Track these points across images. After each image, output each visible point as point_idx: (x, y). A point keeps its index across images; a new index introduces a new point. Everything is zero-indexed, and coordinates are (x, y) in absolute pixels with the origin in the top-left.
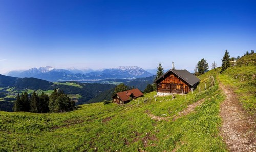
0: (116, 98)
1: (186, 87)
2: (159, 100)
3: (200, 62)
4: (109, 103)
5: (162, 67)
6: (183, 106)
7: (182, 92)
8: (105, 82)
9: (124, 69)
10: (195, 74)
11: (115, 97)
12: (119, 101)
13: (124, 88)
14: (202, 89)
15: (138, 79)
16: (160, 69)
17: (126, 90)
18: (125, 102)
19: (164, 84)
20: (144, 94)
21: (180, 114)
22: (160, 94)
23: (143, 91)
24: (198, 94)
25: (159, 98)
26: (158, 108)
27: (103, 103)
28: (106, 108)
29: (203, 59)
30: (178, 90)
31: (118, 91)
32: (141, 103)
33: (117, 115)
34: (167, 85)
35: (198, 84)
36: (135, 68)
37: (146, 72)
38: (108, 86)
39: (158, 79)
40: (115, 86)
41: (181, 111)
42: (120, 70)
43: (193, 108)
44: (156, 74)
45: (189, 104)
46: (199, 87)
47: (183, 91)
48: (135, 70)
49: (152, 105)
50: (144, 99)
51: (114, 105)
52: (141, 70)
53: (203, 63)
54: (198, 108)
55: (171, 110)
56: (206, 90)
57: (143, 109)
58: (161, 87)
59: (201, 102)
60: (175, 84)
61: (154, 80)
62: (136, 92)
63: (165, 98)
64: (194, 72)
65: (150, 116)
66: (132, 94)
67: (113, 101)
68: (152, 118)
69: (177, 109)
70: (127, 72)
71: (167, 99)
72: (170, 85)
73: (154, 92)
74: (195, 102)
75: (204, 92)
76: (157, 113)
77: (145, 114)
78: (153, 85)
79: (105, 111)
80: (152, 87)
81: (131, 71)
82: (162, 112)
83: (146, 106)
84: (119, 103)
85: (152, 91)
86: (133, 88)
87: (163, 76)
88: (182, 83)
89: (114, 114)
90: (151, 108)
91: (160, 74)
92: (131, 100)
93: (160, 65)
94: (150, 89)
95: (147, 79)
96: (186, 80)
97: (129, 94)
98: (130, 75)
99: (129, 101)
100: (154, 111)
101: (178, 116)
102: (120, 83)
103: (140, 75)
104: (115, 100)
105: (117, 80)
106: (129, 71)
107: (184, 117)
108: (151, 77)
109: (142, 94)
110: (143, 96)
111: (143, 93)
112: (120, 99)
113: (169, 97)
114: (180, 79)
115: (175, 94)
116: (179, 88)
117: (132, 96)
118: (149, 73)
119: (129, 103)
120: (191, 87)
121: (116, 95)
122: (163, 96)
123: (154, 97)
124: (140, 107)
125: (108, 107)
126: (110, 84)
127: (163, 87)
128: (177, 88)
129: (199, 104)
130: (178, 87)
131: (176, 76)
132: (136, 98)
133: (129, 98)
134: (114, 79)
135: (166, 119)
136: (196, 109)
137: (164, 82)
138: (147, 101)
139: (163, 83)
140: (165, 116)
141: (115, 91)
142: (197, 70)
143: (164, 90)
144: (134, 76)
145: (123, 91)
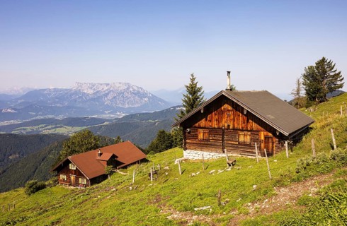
0: (68, 172)
1: (266, 138)
2: (189, 172)
3: (311, 68)
4: (43, 187)
5: (198, 86)
6: (259, 189)
7: (256, 151)
8: (29, 129)
9: (91, 92)
10: (297, 104)
11: (63, 168)
12: (77, 179)
13: (89, 142)
14: (320, 146)
15: (132, 116)
16: (193, 90)
17: (96, 147)
18: (95, 181)
19: (204, 128)
20: (149, 157)
21: (251, 210)
22: (192, 155)
23: (145, 147)
24: (308, 158)
25: (188, 166)
26: (187, 191)
27: (22, 191)
28: (32, 205)
29: (323, 60)
30: (244, 145)
31: (73, 152)
32: (138, 178)
33: (67, 216)
34: (212, 131)
35: (306, 130)
36: (123, 87)
37: (154, 98)
38: (41, 139)
39: (188, 116)
40: (63, 139)
41: (253, 202)
42: (76, 93)
43: (291, 199)
44: (181, 103)
45: (279, 183)
46: (309, 141)
47: (260, 148)
48: (121, 93)
49: (170, 183)
50: (148, 168)
51: (60, 190)
52: (140, 94)
53: (325, 72)
54: (308, 199)
55: (225, 198)
56: (336, 150)
57: (145, 194)
58: (196, 137)
59: (320, 183)
60: (234, 129)
61: (175, 119)
62: (126, 151)
63: (207, 166)
64: (290, 98)
65: (164, 212)
66: (114, 156)
67: (56, 182)
68: (169, 218)
69: (243, 196)
70: (98, 98)
71: (212, 167)
72: (222, 132)
73: (177, 149)
74: (298, 181)
75: (328, 156)
76: (184, 203)
77: (152, 207)
78: (172, 131)
79: (29, 214)
80: (169, 137)
81: (110, 97)
82: (197, 202)
83: (154, 186)
84: (77, 184)
85: (170, 146)
86: (117, 142)
87: (201, 108)
88: (255, 126)
89: (58, 216)
90: (168, 191)
91: (192, 103)
92: (111, 173)
93: (193, 80)
94: (165, 143)
95: (156, 115)
96: (269, 118)
97: (107, 156)
98: (108, 107)
99: (104, 177)
100: (176, 199)
101: (247, 214)
102: (78, 129)
103: (136, 106)
104: (63, 177)
105: (71, 122)
106: (106, 95)
107: (263, 219)
108: (168, 111)
109: (143, 156)
110: (144, 161)
111: (146, 152)
112: (78, 174)
113: (220, 164)
114: (250, 116)
115: (236, 155)
116: (248, 139)
117: (114, 162)
118: (162, 101)
119: (105, 182)
120: (282, 138)
121: (68, 162)
122: (202, 161)
123: (176, 163)
124: (136, 190)
125: (42, 198)
126: (46, 132)
127: (201, 136)
128: (241, 139)
129: (312, 189)
130: (244, 138)
131: (237, 107)
132: (125, 167)
133: (106, 169)
134: (60, 117)
135: (209, 220)
136: (303, 202)
137: (203, 123)
138: (156, 173)
139: (200, 128)
140: (206, 213)
141: (63, 152)
142: (303, 93)
143: (204, 145)
144: (121, 110)
145: (87, 149)
